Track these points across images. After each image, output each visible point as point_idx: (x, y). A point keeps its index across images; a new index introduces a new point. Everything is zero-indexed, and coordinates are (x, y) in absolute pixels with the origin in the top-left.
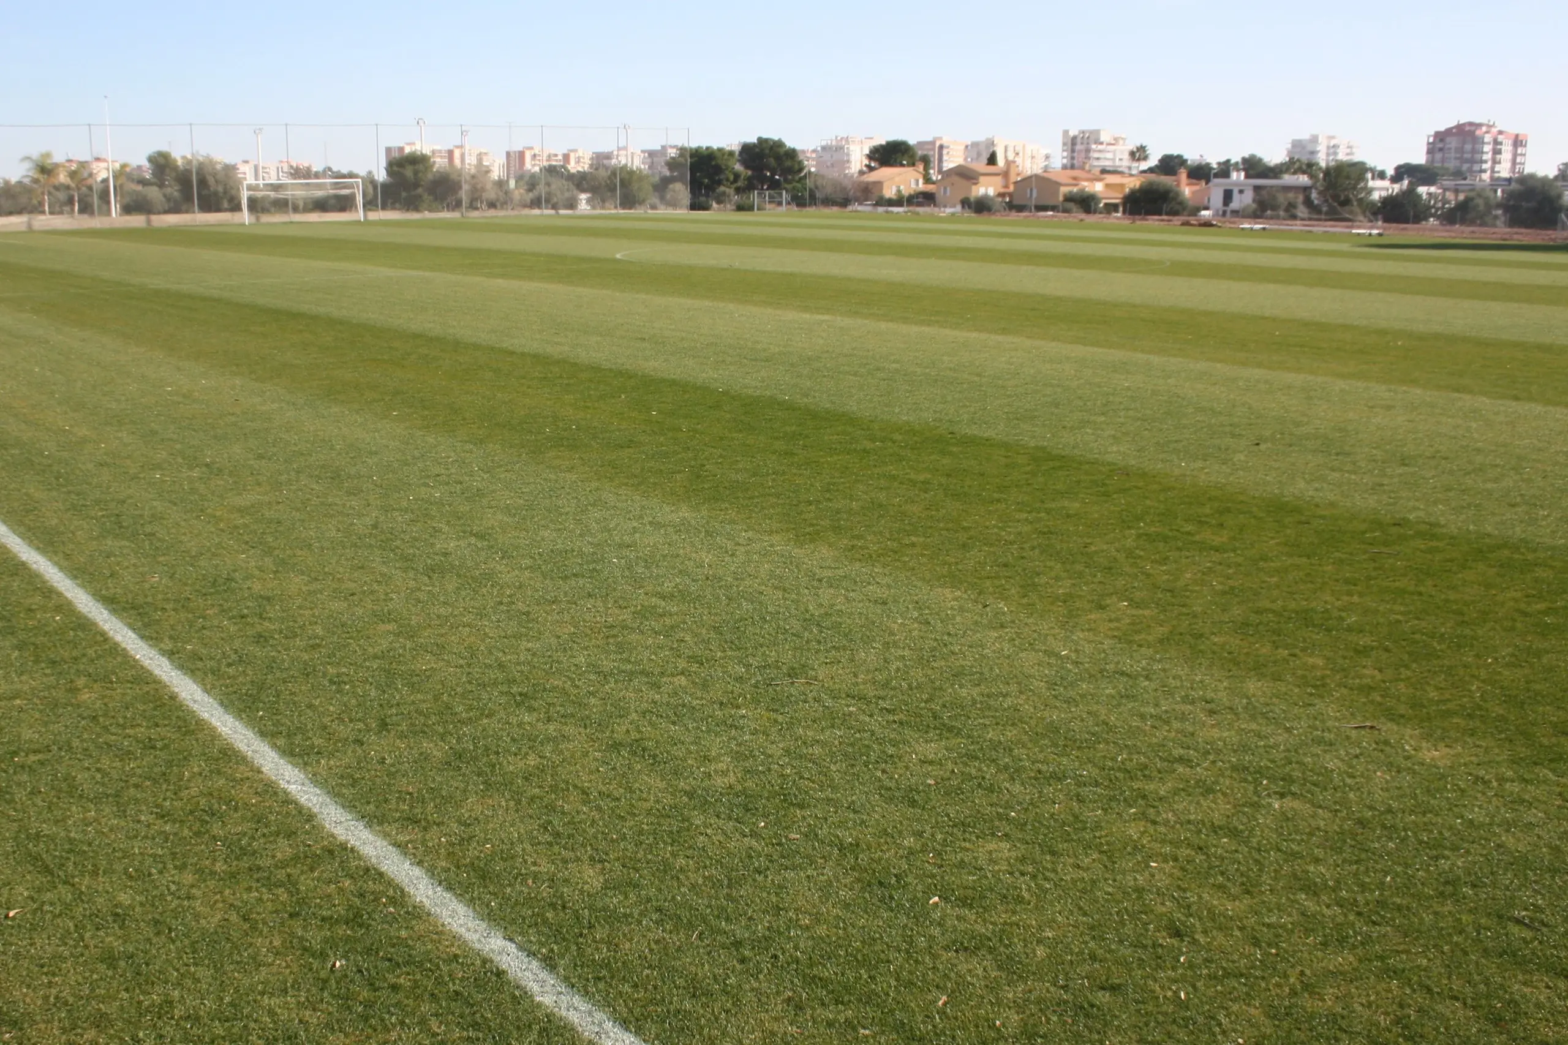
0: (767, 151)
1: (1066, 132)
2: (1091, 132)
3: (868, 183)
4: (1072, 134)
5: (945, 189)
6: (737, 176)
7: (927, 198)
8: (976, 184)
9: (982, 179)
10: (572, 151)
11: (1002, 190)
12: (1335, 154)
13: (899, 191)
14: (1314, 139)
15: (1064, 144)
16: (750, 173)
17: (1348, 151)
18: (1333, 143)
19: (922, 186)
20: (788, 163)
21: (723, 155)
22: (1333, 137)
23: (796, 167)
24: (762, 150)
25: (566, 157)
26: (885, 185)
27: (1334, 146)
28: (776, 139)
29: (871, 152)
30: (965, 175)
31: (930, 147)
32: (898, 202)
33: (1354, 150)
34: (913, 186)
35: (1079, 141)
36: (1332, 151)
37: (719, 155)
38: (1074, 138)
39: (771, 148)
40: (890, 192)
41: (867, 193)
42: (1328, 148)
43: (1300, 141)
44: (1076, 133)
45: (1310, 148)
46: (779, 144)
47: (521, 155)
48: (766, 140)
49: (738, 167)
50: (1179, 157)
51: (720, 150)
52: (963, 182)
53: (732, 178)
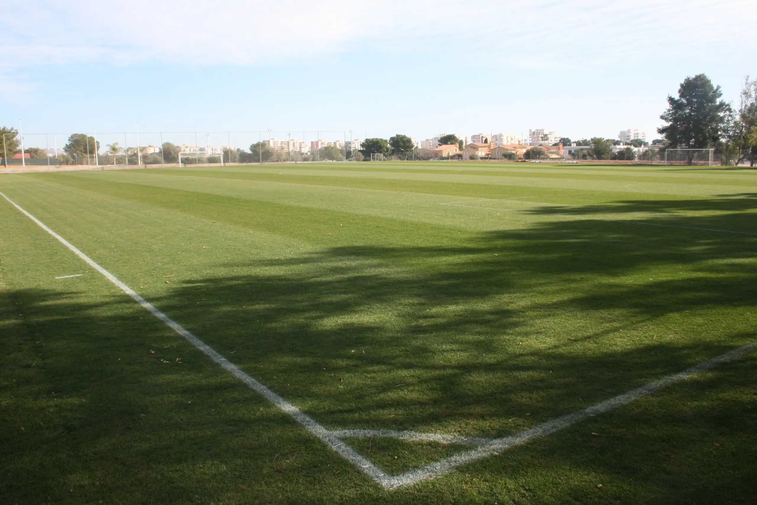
0: (400, 140)
1: (530, 130)
2: (541, 130)
3: (436, 151)
4: (533, 131)
5: (466, 153)
6: (387, 149)
7: (460, 156)
8: (477, 151)
9: (479, 148)
10: (337, 141)
11: (488, 153)
12: (638, 136)
13: (449, 154)
14: (629, 131)
15: (530, 135)
16: (393, 148)
17: (643, 135)
18: (637, 132)
19: (458, 152)
20: (408, 144)
21: (382, 141)
22: (637, 130)
23: (411, 145)
24: (398, 139)
25: (335, 143)
26: (443, 152)
27: (637, 134)
28: (403, 135)
29: (441, 139)
30: (474, 147)
31: (478, 137)
32: (447, 158)
33: (645, 135)
34: (455, 152)
35: (536, 134)
36: (636, 135)
37: (380, 141)
38: (534, 133)
39: (401, 138)
40: (445, 155)
41: (437, 156)
42: (635, 134)
43: (623, 132)
44: (535, 131)
45: (627, 134)
46: (404, 137)
47: (317, 143)
48: (399, 136)
49: (389, 145)
50: (567, 139)
51: (381, 139)
52: (473, 150)
53: (386, 150)
